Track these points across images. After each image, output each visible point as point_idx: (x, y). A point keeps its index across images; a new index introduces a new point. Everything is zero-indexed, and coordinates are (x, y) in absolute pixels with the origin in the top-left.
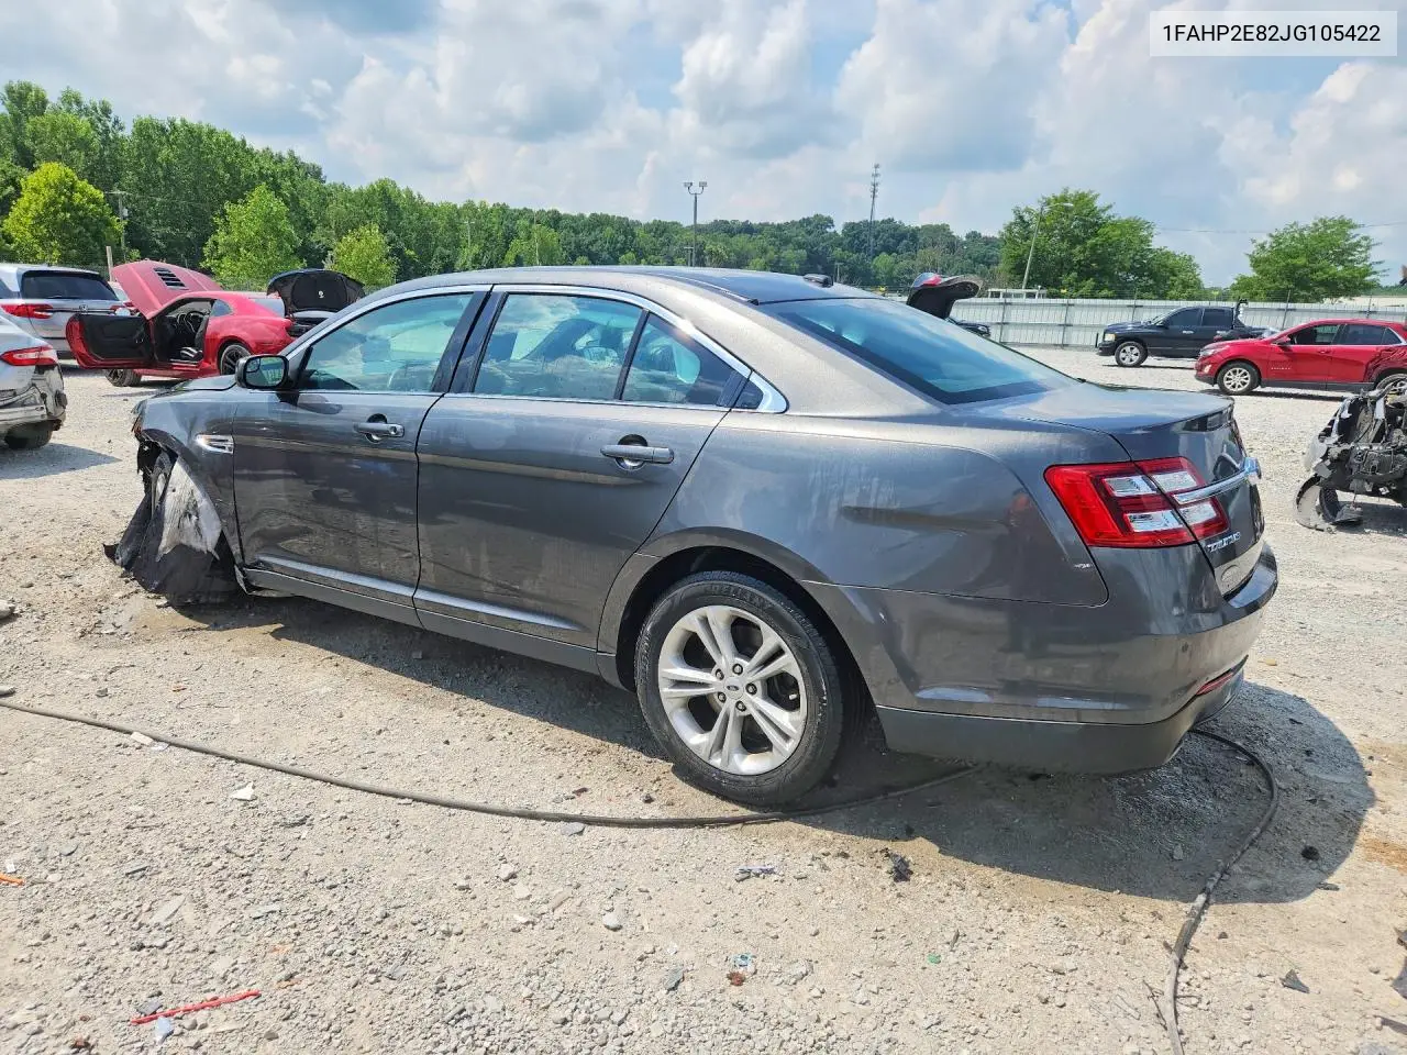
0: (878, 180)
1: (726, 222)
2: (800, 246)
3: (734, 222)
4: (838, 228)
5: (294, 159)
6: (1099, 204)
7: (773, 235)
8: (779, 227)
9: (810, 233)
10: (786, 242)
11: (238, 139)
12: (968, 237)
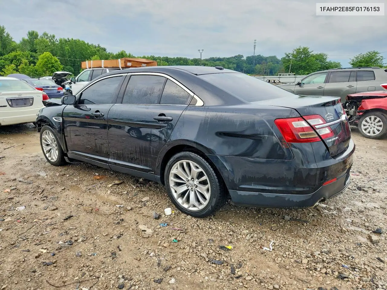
0: (256, 44)
1: (213, 58)
2: (234, 63)
3: (216, 58)
4: (245, 58)
5: (99, 46)
6: (309, 50)
7: (227, 61)
8: (228, 59)
9: (237, 60)
10: (230, 63)
11: (86, 43)
12: (281, 59)
